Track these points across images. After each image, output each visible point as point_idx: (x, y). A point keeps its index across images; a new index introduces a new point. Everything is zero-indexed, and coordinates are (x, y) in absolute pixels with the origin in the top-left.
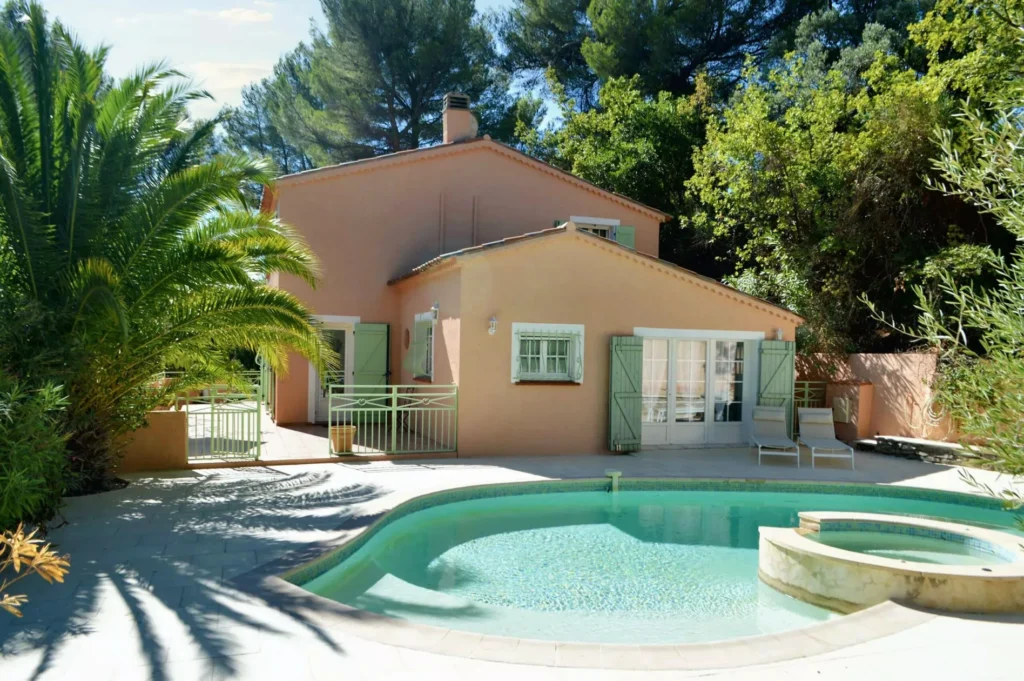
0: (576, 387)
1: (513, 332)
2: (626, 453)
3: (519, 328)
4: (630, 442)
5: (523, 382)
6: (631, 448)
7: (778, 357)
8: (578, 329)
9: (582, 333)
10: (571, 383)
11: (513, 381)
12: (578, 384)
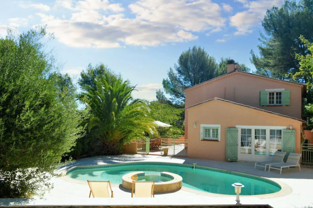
0: (218, 142)
1: (201, 127)
2: (232, 161)
3: (202, 125)
4: (233, 159)
5: (204, 140)
6: (234, 160)
7: (289, 135)
8: (218, 126)
9: (220, 127)
10: (217, 141)
11: (201, 139)
12: (218, 141)
